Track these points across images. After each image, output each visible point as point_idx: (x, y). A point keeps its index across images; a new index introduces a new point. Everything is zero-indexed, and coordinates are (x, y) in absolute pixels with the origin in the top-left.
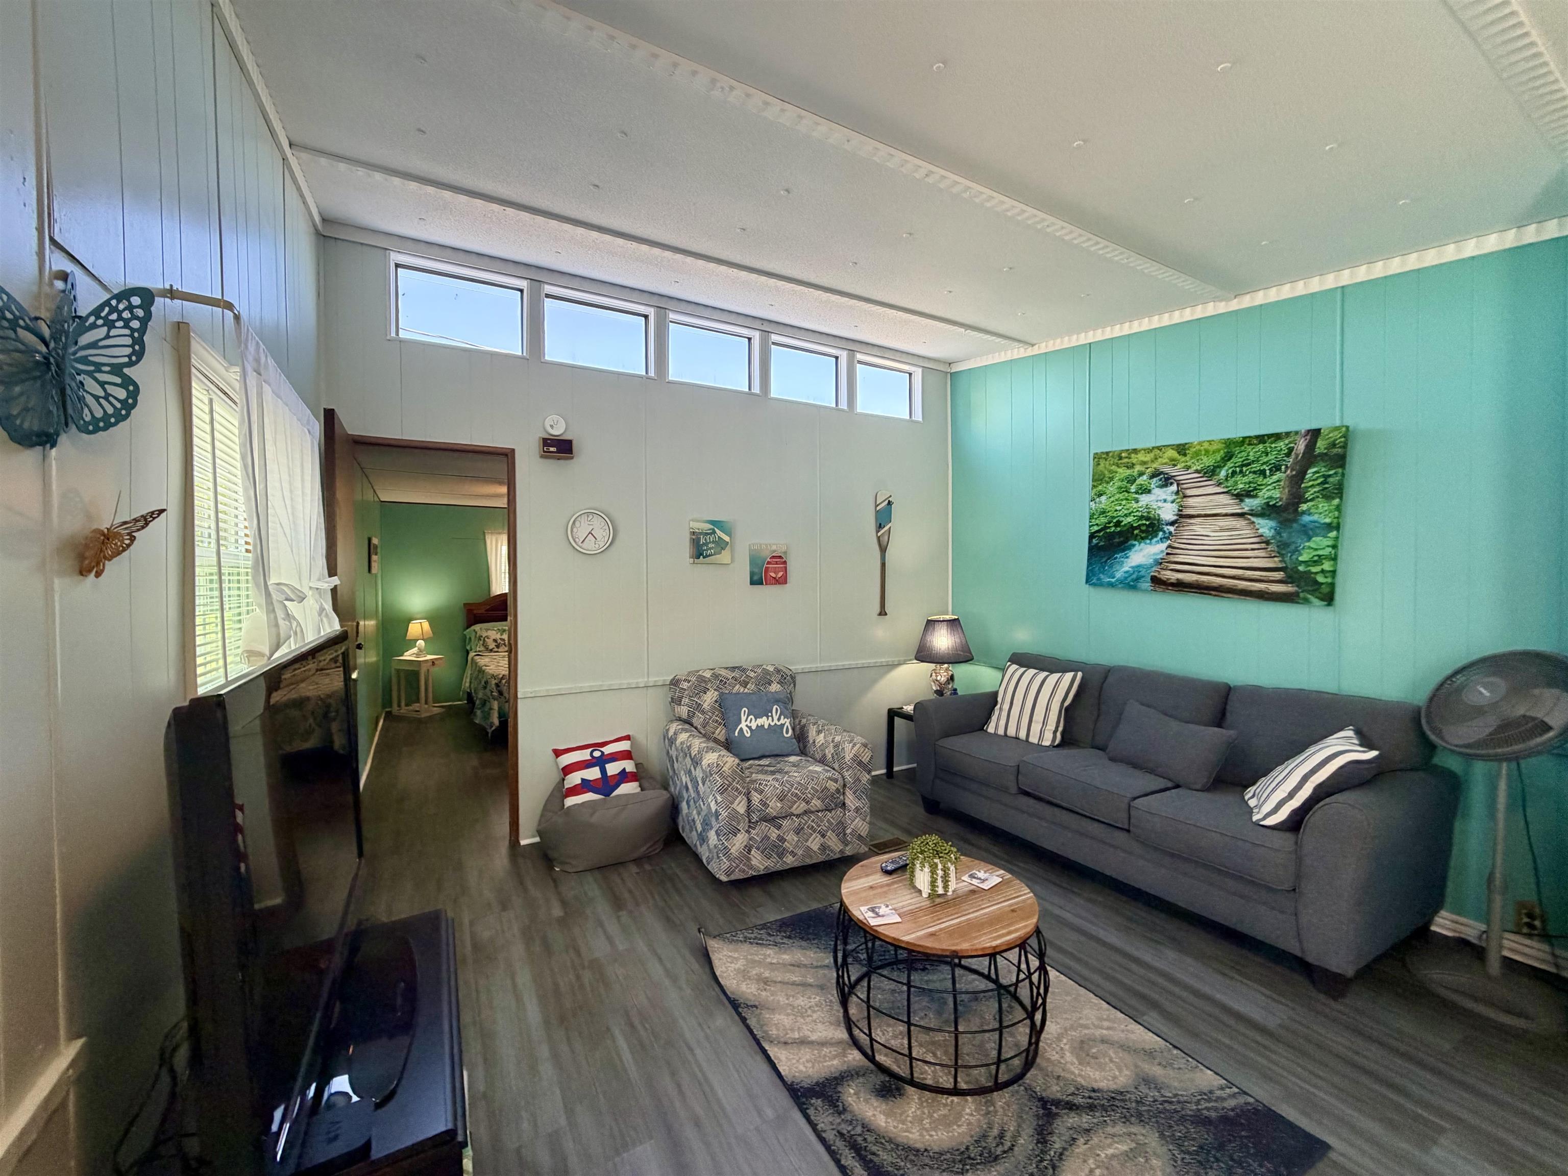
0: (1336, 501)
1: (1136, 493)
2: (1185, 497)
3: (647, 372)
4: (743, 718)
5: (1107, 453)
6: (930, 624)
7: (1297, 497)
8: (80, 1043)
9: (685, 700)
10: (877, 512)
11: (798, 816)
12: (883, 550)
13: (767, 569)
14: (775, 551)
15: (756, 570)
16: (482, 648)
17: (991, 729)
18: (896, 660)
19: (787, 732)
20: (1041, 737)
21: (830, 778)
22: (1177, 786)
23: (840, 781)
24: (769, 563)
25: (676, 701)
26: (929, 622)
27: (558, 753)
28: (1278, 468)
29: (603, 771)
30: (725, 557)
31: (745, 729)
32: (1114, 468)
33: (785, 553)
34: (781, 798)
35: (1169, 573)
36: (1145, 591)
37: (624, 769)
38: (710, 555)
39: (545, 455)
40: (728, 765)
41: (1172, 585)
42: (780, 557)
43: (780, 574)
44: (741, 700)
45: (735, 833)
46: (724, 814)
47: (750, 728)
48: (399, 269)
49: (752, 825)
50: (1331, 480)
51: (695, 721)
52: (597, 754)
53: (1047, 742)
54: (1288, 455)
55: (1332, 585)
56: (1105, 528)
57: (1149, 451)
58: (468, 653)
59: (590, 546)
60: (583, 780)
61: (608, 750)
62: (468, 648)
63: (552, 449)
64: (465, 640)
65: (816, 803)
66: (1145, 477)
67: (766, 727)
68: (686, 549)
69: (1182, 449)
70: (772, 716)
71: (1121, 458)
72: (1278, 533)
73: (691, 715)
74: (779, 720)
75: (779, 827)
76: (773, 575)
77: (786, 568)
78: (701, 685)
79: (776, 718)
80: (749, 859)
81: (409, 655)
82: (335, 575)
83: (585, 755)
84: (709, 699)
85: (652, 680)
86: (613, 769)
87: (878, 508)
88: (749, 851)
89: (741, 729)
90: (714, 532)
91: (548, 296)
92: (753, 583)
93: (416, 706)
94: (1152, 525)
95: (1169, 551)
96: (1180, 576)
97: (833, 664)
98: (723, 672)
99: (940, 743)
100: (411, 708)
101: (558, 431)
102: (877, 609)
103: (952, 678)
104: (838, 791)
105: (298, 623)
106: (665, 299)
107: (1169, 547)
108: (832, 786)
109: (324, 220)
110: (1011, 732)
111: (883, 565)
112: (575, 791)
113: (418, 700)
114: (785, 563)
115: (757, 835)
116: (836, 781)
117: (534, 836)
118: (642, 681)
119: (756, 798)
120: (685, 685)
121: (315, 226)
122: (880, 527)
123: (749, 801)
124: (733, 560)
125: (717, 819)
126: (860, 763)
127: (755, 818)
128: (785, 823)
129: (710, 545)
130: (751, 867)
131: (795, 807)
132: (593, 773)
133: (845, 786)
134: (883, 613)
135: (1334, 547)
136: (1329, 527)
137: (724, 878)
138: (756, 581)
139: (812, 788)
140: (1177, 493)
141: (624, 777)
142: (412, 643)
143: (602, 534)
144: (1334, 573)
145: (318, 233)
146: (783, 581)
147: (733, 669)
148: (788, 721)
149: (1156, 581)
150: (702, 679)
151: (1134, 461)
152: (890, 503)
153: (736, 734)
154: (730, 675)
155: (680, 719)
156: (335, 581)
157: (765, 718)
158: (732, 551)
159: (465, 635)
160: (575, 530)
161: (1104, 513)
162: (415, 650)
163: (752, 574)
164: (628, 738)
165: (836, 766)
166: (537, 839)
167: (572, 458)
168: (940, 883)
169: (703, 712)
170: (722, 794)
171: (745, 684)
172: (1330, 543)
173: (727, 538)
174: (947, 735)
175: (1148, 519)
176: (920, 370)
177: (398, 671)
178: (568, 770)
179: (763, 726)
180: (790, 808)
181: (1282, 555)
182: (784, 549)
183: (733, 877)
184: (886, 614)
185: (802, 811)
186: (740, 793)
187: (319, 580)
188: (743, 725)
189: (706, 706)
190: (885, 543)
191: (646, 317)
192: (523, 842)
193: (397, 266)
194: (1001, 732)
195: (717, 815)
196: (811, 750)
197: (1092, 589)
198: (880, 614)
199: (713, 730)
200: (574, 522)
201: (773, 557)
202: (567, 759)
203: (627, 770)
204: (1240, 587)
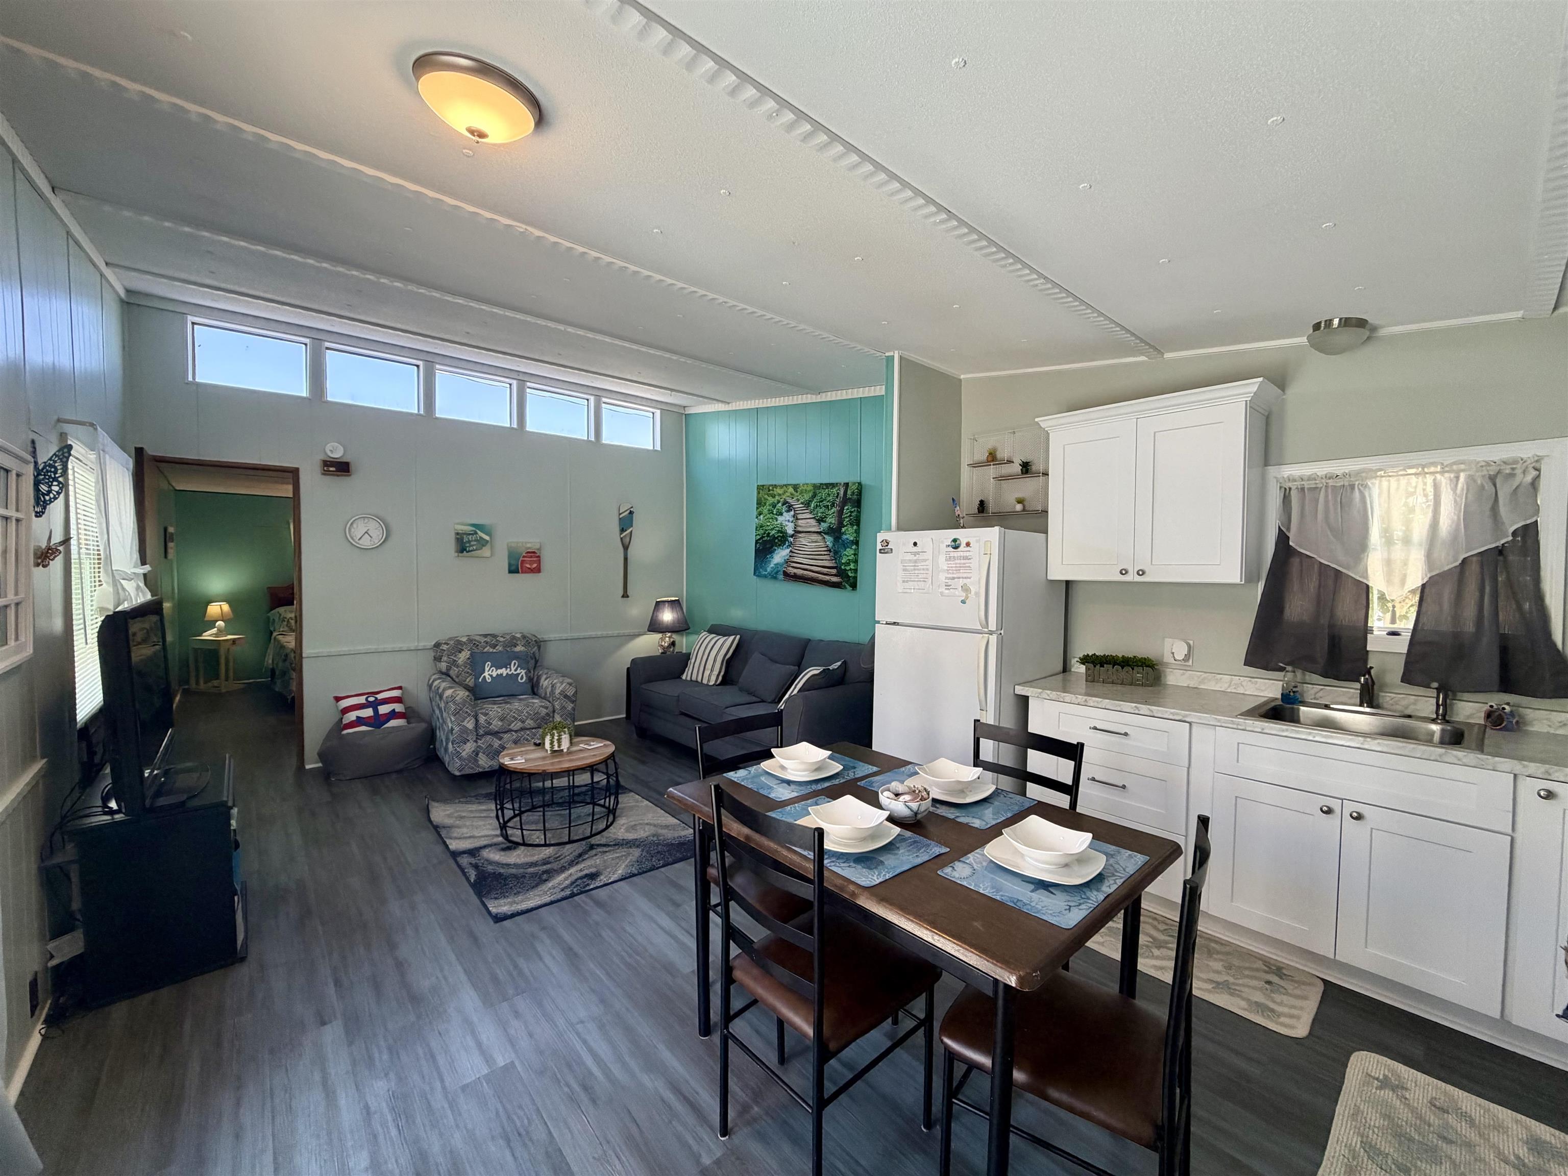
0: (855, 527)
1: (776, 514)
2: (797, 519)
3: (419, 411)
4: (487, 669)
5: (763, 486)
6: (658, 605)
7: (841, 524)
8: (45, 760)
9: (445, 658)
10: (620, 519)
11: (516, 731)
12: (626, 548)
13: (523, 562)
14: (530, 548)
15: (513, 562)
16: (286, 629)
17: (684, 677)
18: (636, 631)
19: (522, 678)
20: (709, 681)
21: (542, 706)
22: (763, 701)
23: (551, 709)
24: (524, 557)
25: (438, 659)
26: (658, 603)
27: (338, 699)
28: (833, 505)
29: (376, 711)
30: (486, 552)
31: (487, 676)
32: (766, 496)
33: (539, 549)
34: (502, 719)
35: (790, 569)
36: (781, 580)
37: (394, 710)
38: (472, 551)
39: (326, 473)
40: (459, 696)
41: (792, 576)
42: (534, 552)
43: (535, 565)
44: (487, 657)
45: (465, 741)
46: (456, 729)
47: (491, 676)
48: (195, 326)
49: (478, 737)
50: (853, 514)
51: (451, 673)
52: (371, 699)
53: (712, 683)
54: (837, 497)
55: (855, 578)
56: (763, 537)
57: (781, 487)
58: (271, 633)
59: (366, 542)
60: (357, 717)
61: (380, 696)
62: (272, 629)
63: (331, 469)
64: (268, 622)
65: (530, 723)
66: (780, 504)
67: (504, 675)
68: (452, 545)
69: (796, 487)
70: (510, 668)
71: (769, 491)
72: (834, 545)
73: (449, 669)
74: (516, 670)
75: (501, 739)
76: (528, 566)
77: (540, 560)
78: (458, 646)
79: (513, 669)
80: (476, 761)
81: (208, 635)
82: (146, 564)
83: (362, 700)
84: (463, 656)
85: (422, 644)
86: (384, 709)
87: (621, 516)
88: (477, 754)
89: (484, 677)
90: (476, 533)
91: (327, 348)
92: (510, 572)
93: (216, 683)
94: (783, 537)
95: (791, 554)
96: (795, 571)
97: (582, 634)
98: (477, 638)
99: (643, 686)
100: (210, 684)
101: (337, 453)
102: (621, 593)
103: (673, 644)
104: (547, 714)
105: (129, 593)
106: (430, 355)
107: (791, 551)
108: (544, 711)
109: (128, 291)
110: (694, 678)
111: (626, 559)
112: (351, 725)
113: (217, 677)
114: (539, 557)
115: (483, 744)
116: (547, 708)
117: (317, 763)
118: (413, 645)
119: (482, 719)
120: (445, 647)
121: (119, 296)
122: (622, 530)
123: (477, 721)
124: (492, 555)
125: (452, 733)
126: (566, 696)
127: (481, 732)
128: (506, 736)
129: (472, 543)
130: (478, 766)
131: (513, 725)
132: (368, 712)
133: (554, 711)
134: (625, 595)
135: (855, 555)
136: (852, 543)
137: (457, 773)
138: (513, 570)
139: (527, 712)
140: (794, 516)
141: (393, 715)
142: (212, 624)
143: (377, 534)
144: (856, 571)
145: (122, 301)
146: (538, 570)
147: (485, 636)
148: (523, 672)
149: (786, 574)
150: (459, 642)
151: (775, 493)
152: (631, 513)
153: (480, 680)
154: (483, 640)
155: (441, 673)
156: (147, 568)
157: (504, 669)
158: (492, 548)
159: (268, 618)
160: (353, 530)
161: (761, 526)
162: (214, 631)
163: (510, 565)
164: (400, 688)
165: (551, 700)
166: (320, 765)
167: (350, 475)
168: (556, 743)
169: (458, 667)
170: (455, 715)
171: (494, 646)
172: (853, 552)
173: (487, 538)
174: (650, 681)
175: (781, 532)
176: (659, 411)
177: (196, 650)
178: (346, 710)
179: (502, 675)
180: (510, 725)
181: (836, 559)
182: (538, 546)
183: (463, 773)
184: (628, 597)
185: (519, 728)
186: (469, 715)
187: (134, 567)
188: (486, 674)
189: (460, 662)
190: (627, 543)
191: (418, 366)
192: (308, 767)
193: (193, 323)
194: (689, 678)
195: (452, 729)
196: (542, 692)
197: (758, 580)
198: (623, 596)
199: (464, 679)
200: (352, 524)
201: (528, 552)
202: (345, 703)
203: (396, 711)
204: (820, 578)
